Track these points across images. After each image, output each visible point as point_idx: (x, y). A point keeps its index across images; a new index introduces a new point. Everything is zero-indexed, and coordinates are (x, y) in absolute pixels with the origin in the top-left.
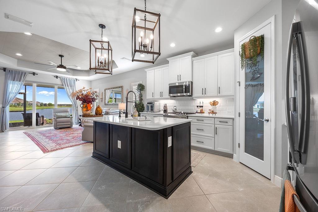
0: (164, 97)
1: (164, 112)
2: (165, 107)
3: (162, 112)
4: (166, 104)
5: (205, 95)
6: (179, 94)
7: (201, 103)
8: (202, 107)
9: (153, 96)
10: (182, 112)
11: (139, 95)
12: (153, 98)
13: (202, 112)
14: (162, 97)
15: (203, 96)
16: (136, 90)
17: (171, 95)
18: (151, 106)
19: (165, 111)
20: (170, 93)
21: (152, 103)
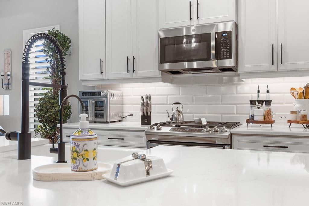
0: (140, 72)
1: (143, 123)
2: (146, 105)
3: (135, 123)
4: (149, 98)
5: (282, 67)
6: (195, 65)
7: (263, 90)
8: (268, 102)
9: (104, 70)
10: (204, 122)
11: (53, 69)
12: (103, 77)
13: (268, 120)
14: (134, 75)
15: (274, 68)
16: (43, 54)
17: (167, 66)
18: (96, 102)
19: (146, 119)
20: (163, 59)
21: (99, 93)
